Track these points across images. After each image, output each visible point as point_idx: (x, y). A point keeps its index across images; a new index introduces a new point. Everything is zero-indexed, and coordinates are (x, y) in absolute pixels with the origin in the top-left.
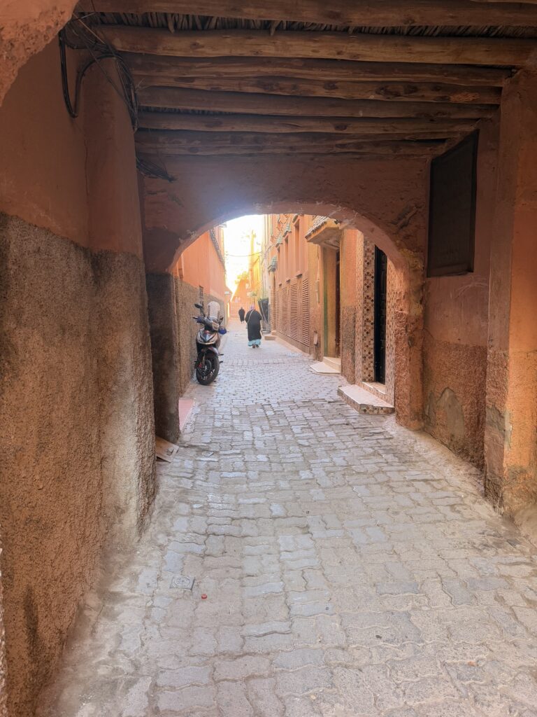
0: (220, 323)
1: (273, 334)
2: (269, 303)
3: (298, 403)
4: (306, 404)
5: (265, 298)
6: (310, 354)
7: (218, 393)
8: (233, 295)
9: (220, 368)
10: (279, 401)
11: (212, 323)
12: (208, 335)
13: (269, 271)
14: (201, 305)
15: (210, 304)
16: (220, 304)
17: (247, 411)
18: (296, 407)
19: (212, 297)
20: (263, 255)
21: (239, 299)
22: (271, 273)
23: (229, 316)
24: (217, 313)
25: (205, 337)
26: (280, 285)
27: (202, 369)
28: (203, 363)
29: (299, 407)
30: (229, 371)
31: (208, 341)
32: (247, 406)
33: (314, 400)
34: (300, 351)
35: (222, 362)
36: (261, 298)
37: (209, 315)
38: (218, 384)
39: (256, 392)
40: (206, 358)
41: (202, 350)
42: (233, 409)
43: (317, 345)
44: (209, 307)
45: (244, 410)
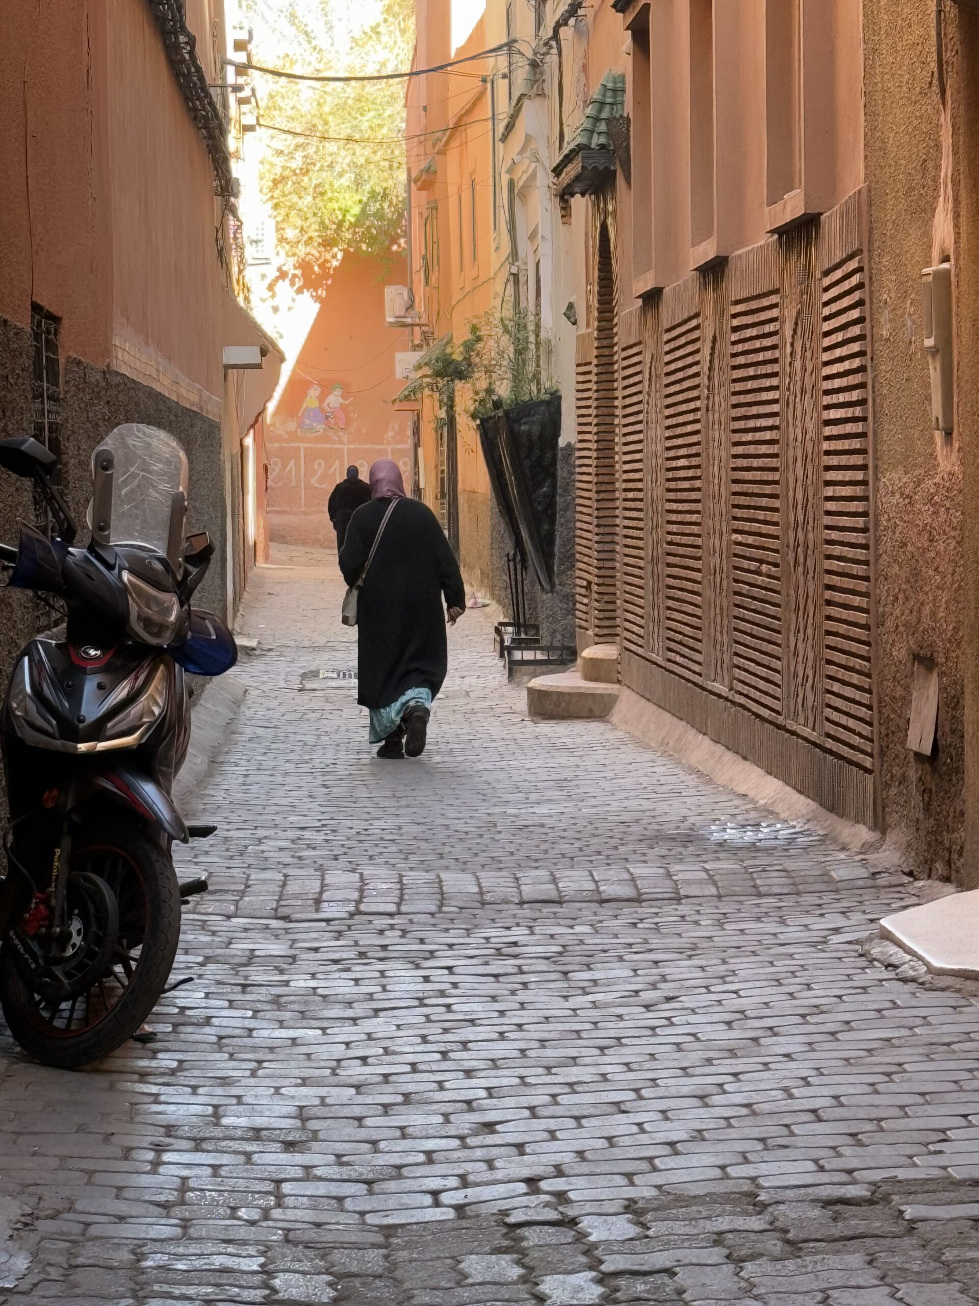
0: (184, 591)
1: (596, 669)
2: (568, 435)
3: (787, 1213)
4: (855, 1222)
5: (531, 391)
6: (880, 826)
7: (170, 1130)
8: (286, 370)
9: (187, 937)
10: (644, 1191)
11: (124, 590)
12: (90, 686)
13: (564, 195)
14: (42, 451)
15: (109, 444)
16: (187, 444)
17: (390, 1273)
18: (774, 1245)
19: (130, 386)
20: (522, 73)
21: (334, 400)
22: (580, 204)
23: (252, 529)
24: (165, 511)
25: (75, 696)
26: (652, 298)
27: (46, 941)
28: (57, 893)
29: (794, 1247)
30: (251, 958)
31: (97, 731)
32: (389, 1231)
33: (912, 1189)
34: (803, 804)
35: (199, 887)
36: (504, 390)
37: (102, 525)
38: (166, 1061)
39: (464, 1122)
40: (75, 863)
41: (50, 798)
42: (286, 1257)
43: (932, 760)
44: (105, 463)
45: (374, 1259)
